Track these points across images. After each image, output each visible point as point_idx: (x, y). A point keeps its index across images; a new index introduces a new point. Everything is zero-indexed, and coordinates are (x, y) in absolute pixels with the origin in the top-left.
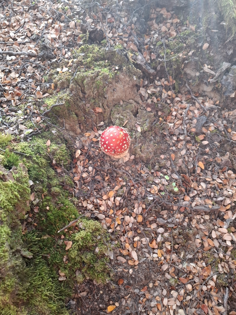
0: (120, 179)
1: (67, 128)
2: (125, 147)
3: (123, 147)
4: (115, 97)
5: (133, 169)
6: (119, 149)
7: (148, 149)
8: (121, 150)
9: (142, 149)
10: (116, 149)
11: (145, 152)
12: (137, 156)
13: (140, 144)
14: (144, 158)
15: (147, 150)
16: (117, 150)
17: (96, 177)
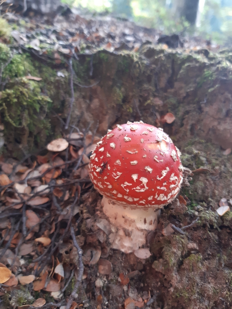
0: (59, 270)
1: (92, 106)
2: (139, 182)
3: (135, 177)
4: (221, 128)
5: (116, 290)
6: (119, 173)
7: (203, 277)
8: (122, 180)
9: (186, 261)
10: (113, 166)
11: (190, 279)
12: (158, 266)
13: (193, 245)
14: (172, 290)
15: (197, 279)
16: (111, 171)
17: (31, 214)
